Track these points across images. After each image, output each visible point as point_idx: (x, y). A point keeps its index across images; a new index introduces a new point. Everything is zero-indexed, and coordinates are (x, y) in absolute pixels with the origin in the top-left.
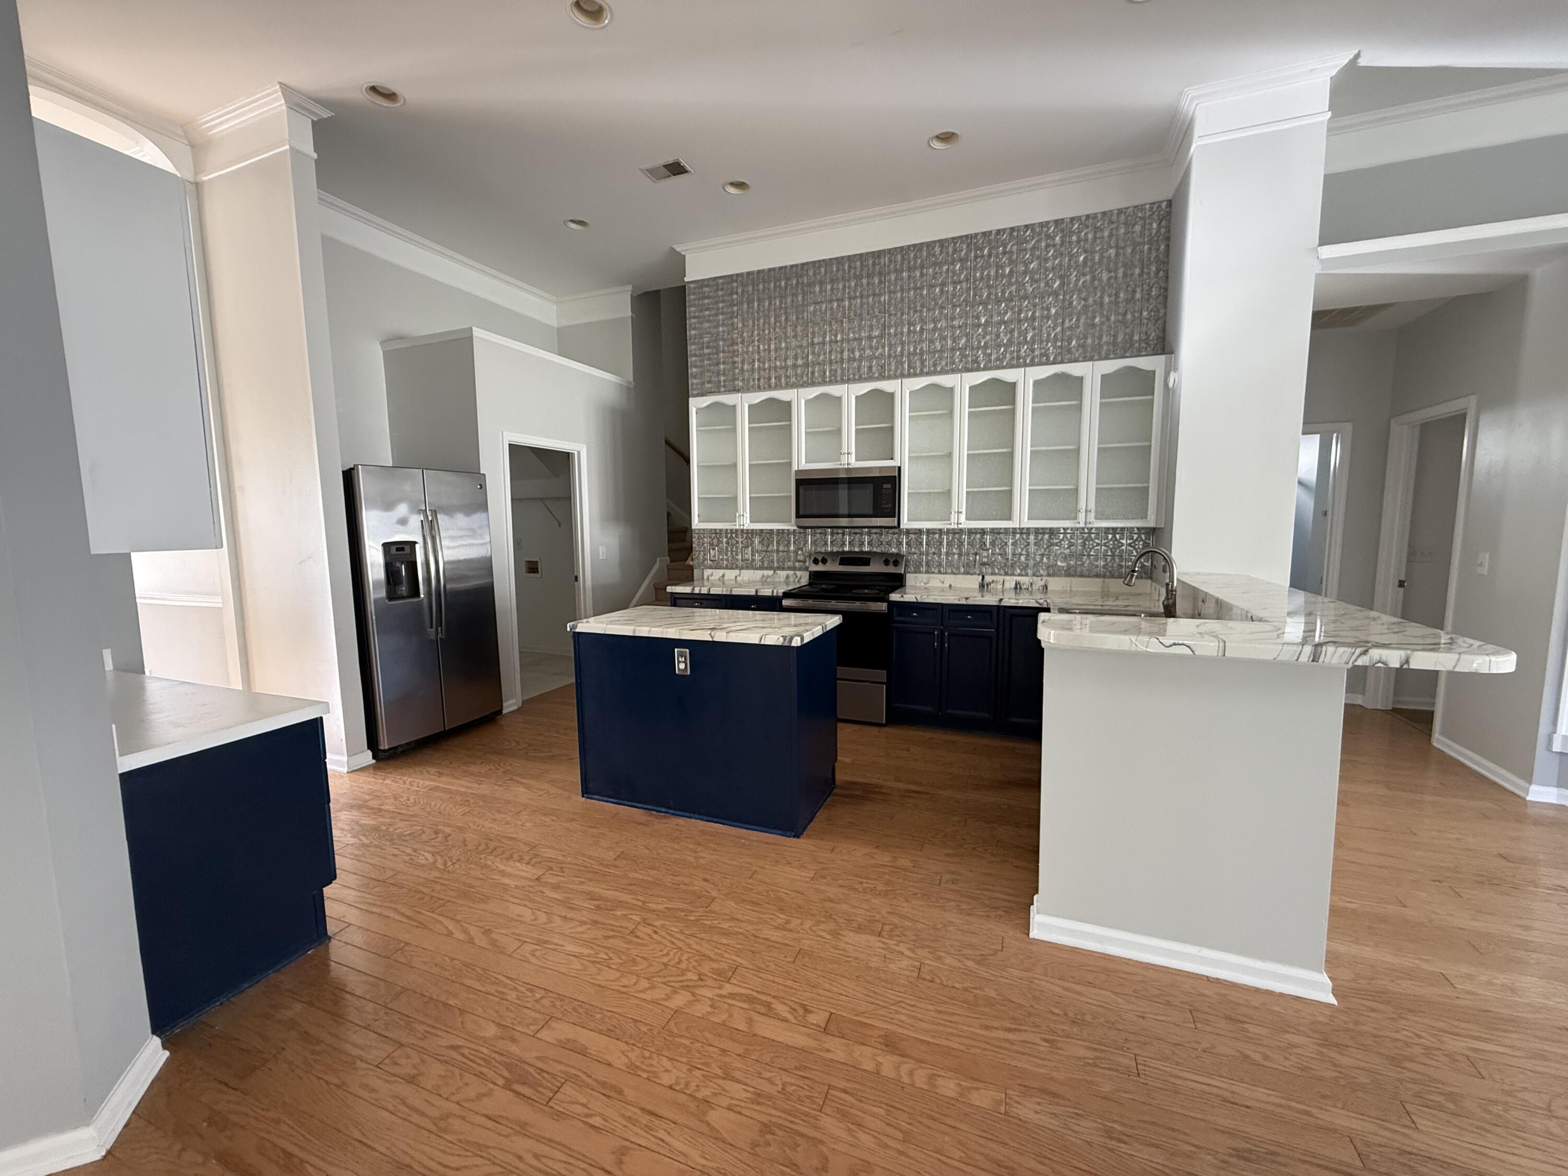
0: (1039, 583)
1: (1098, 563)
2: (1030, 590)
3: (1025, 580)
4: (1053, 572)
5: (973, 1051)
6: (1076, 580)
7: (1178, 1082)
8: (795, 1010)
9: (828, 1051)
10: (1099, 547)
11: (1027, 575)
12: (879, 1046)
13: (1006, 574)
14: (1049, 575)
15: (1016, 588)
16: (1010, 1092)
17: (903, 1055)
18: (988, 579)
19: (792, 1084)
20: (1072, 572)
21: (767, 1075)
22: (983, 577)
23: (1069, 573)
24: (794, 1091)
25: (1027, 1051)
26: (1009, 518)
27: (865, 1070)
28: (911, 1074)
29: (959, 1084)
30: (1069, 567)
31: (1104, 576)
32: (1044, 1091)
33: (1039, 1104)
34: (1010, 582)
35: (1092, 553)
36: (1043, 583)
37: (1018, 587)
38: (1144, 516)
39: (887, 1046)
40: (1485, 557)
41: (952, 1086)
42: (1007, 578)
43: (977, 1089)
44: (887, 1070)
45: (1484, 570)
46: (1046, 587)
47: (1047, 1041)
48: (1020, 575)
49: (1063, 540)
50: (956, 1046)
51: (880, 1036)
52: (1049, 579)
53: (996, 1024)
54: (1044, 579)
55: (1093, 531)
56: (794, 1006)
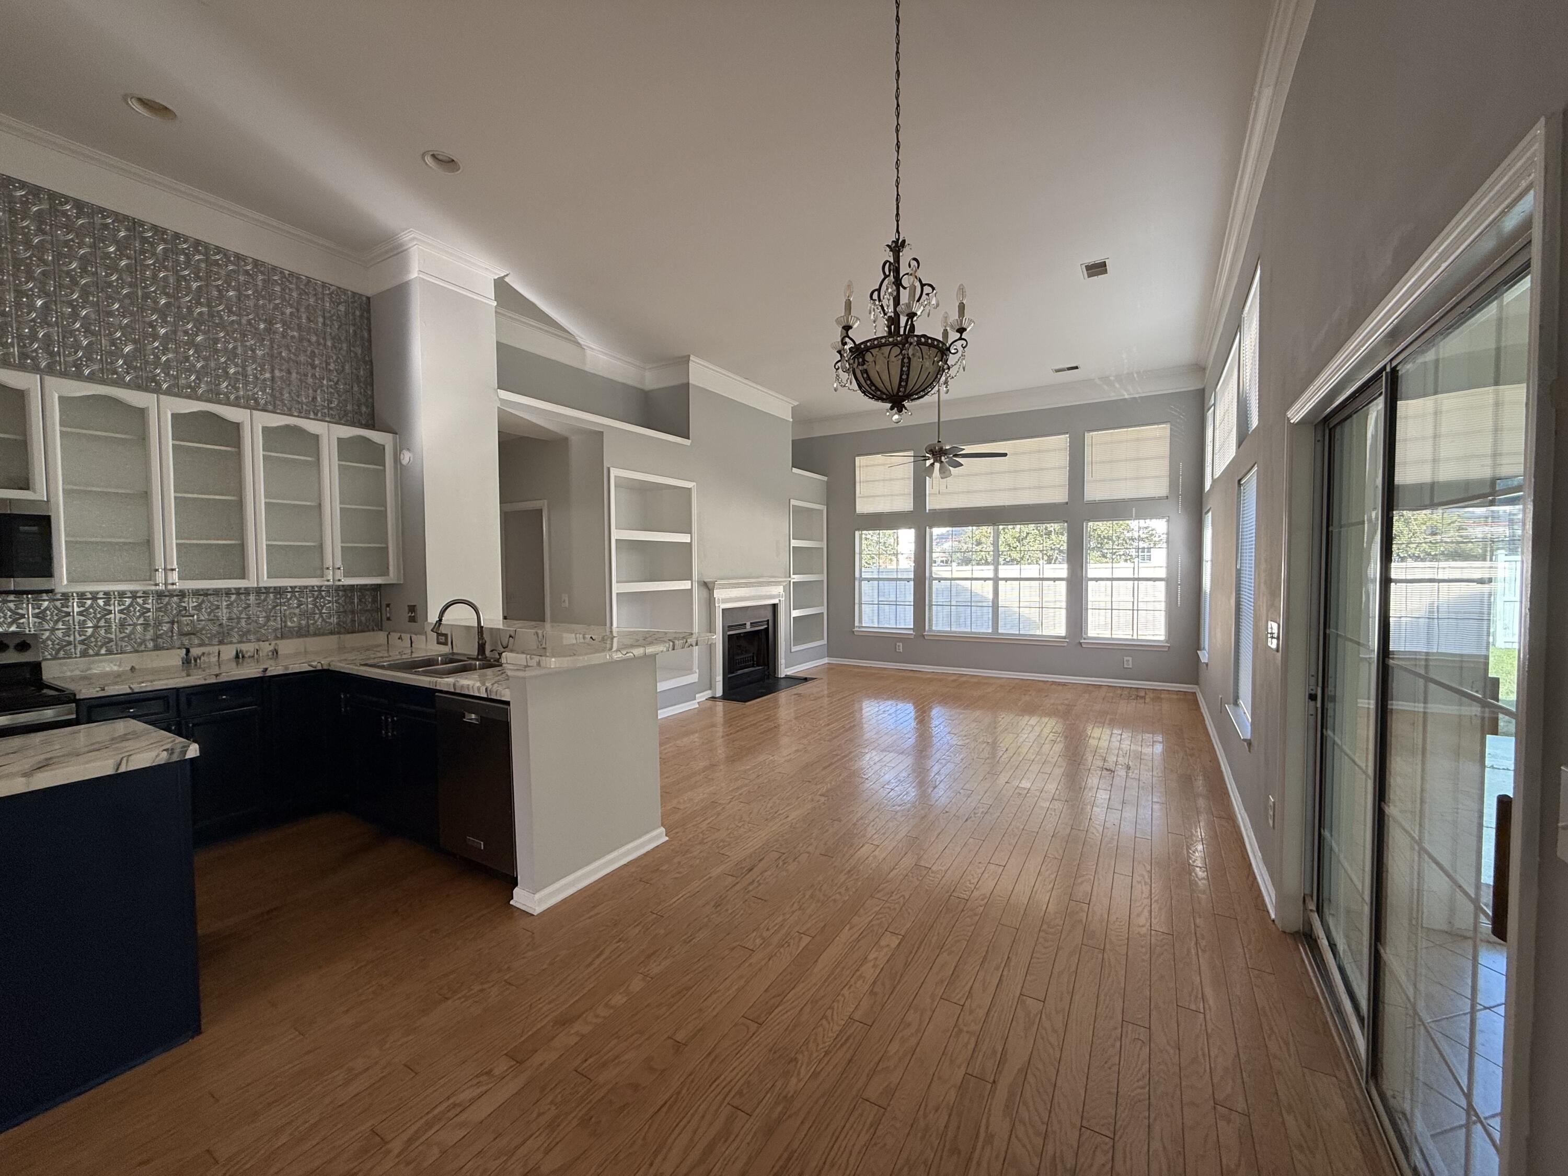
0: (266, 648)
1: (331, 620)
2: (255, 656)
3: (245, 647)
4: (284, 634)
5: (601, 978)
6: (310, 640)
7: (674, 905)
8: (478, 1083)
9: (541, 1065)
10: (330, 605)
11: (249, 641)
12: (561, 1029)
13: (221, 643)
14: (276, 638)
15: (237, 657)
16: (640, 971)
17: (579, 1017)
18: (195, 652)
19: (556, 1096)
20: (303, 632)
21: (534, 1115)
22: (188, 651)
23: (301, 633)
24: (562, 1096)
25: (619, 953)
26: (243, 575)
27: (576, 1044)
28: (597, 1016)
29: (620, 994)
30: (300, 628)
31: (339, 633)
32: (649, 957)
33: (655, 961)
34: (229, 652)
35: (324, 611)
36: (271, 648)
37: (239, 657)
38: (385, 572)
39: (564, 1025)
40: (565, 597)
41: (620, 997)
42: (222, 648)
43: (629, 986)
44: (586, 1029)
45: (567, 604)
46: (275, 652)
47: (618, 942)
48: (240, 642)
49: (290, 599)
50: (592, 986)
51: (553, 1026)
52: (278, 642)
53: (590, 960)
54: (273, 643)
55: (323, 588)
56: (475, 1082)
